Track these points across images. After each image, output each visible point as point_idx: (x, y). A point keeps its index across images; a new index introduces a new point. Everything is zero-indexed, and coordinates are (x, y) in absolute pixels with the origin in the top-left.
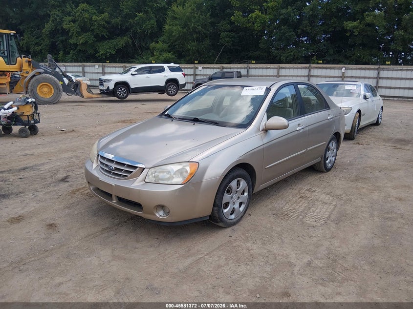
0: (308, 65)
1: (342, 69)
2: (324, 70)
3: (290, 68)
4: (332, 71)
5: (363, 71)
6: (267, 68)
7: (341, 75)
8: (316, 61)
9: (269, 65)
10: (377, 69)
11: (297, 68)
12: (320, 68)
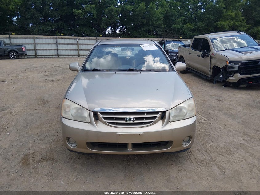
0: (55, 37)
1: (76, 39)
2: (66, 40)
3: (42, 38)
4: (71, 40)
5: (88, 41)
6: (25, 38)
7: (77, 43)
8: (59, 34)
9: (26, 36)
10: (96, 39)
11: (48, 38)
12: (63, 39)
